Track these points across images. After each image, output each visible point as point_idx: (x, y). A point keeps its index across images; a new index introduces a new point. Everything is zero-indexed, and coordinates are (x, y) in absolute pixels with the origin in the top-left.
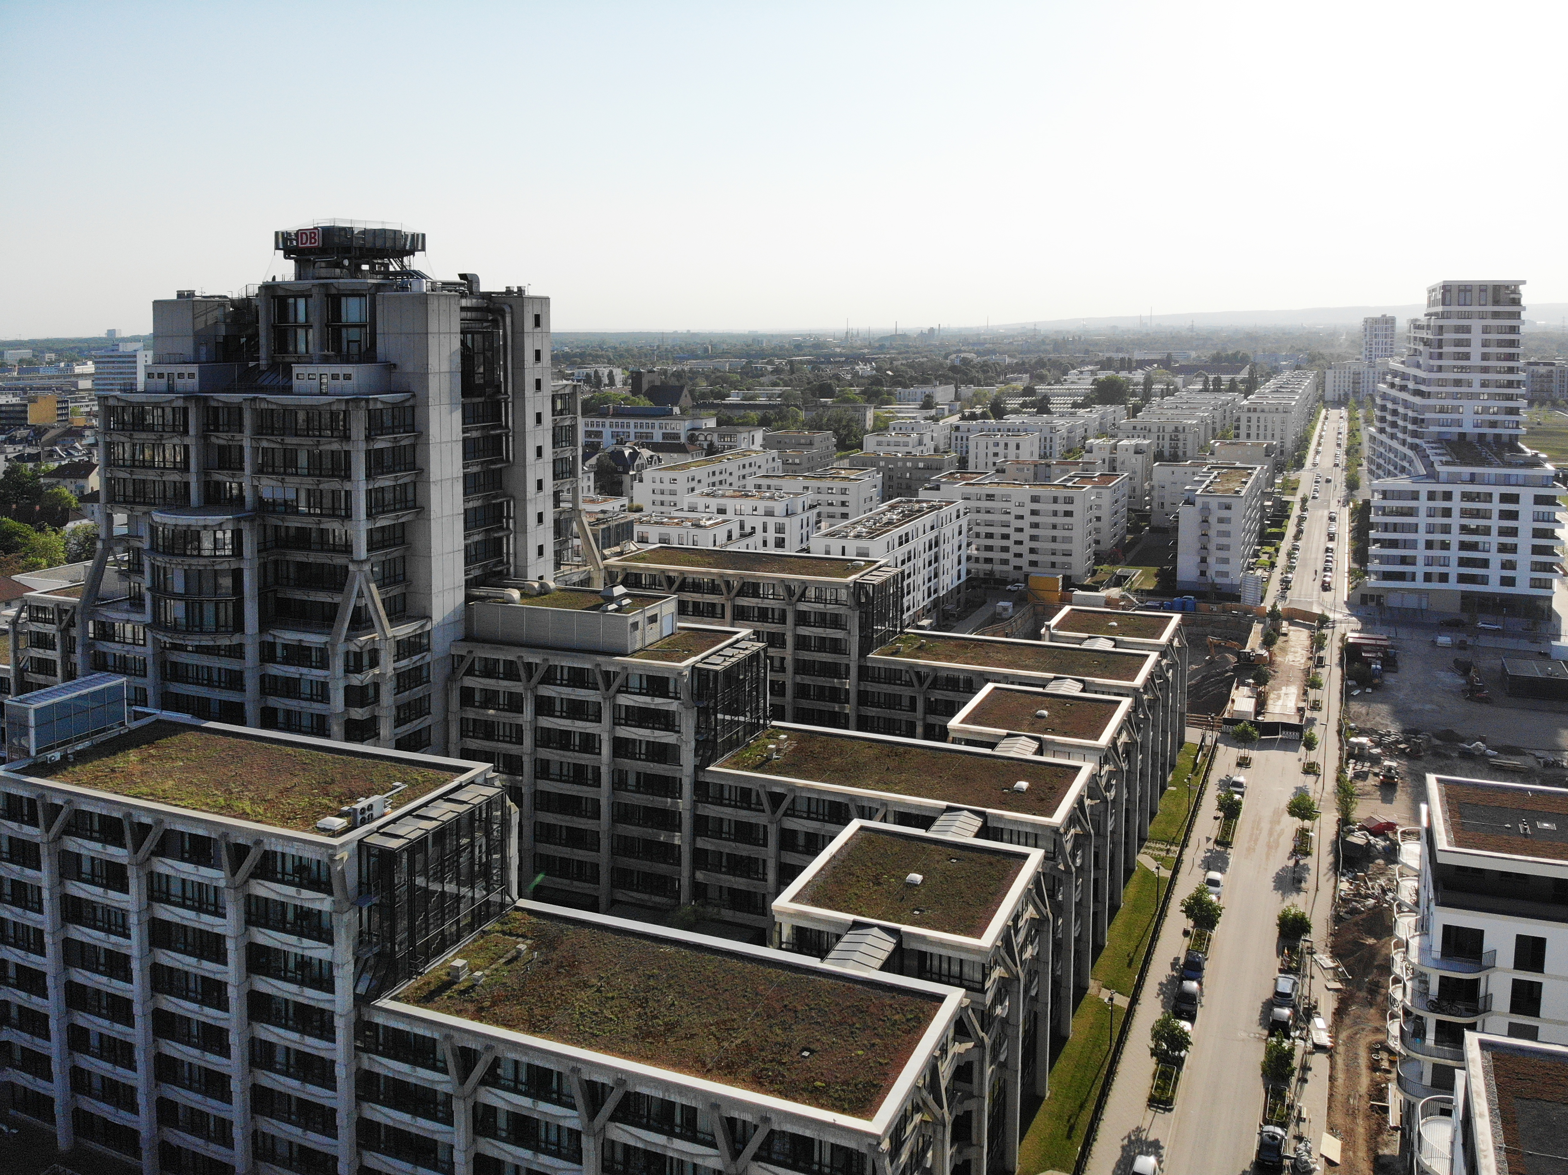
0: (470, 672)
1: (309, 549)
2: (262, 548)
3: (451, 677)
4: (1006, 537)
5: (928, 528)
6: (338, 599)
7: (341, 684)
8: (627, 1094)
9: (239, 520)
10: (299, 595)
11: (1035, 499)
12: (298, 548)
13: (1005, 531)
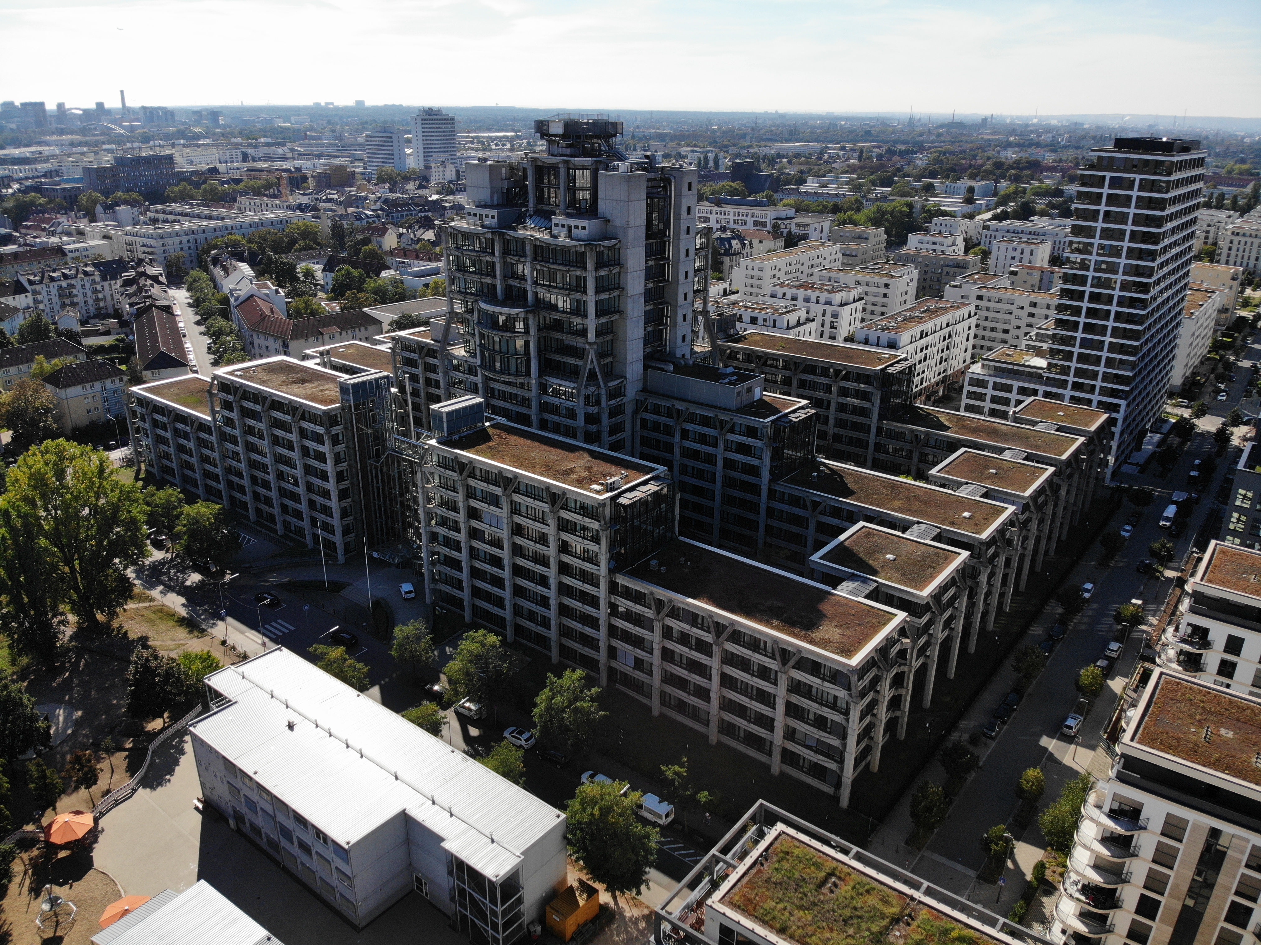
0: (646, 410)
1: (563, 332)
2: (539, 329)
3: (636, 411)
4: (1006, 331)
5: (944, 325)
6: (580, 363)
7: (583, 411)
8: (735, 631)
9: (527, 312)
10: (558, 358)
11: (1034, 305)
12: (557, 331)
13: (1006, 327)
